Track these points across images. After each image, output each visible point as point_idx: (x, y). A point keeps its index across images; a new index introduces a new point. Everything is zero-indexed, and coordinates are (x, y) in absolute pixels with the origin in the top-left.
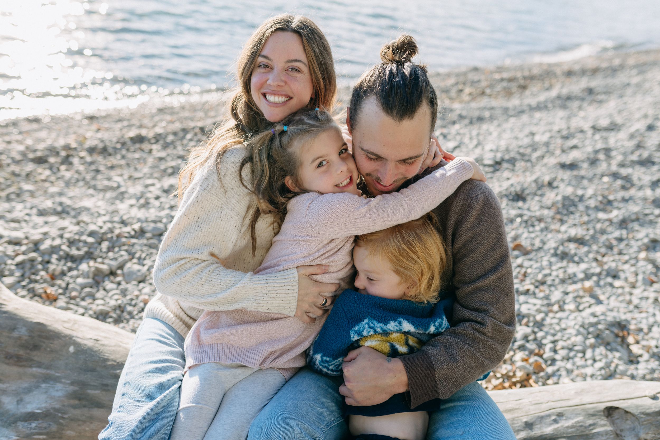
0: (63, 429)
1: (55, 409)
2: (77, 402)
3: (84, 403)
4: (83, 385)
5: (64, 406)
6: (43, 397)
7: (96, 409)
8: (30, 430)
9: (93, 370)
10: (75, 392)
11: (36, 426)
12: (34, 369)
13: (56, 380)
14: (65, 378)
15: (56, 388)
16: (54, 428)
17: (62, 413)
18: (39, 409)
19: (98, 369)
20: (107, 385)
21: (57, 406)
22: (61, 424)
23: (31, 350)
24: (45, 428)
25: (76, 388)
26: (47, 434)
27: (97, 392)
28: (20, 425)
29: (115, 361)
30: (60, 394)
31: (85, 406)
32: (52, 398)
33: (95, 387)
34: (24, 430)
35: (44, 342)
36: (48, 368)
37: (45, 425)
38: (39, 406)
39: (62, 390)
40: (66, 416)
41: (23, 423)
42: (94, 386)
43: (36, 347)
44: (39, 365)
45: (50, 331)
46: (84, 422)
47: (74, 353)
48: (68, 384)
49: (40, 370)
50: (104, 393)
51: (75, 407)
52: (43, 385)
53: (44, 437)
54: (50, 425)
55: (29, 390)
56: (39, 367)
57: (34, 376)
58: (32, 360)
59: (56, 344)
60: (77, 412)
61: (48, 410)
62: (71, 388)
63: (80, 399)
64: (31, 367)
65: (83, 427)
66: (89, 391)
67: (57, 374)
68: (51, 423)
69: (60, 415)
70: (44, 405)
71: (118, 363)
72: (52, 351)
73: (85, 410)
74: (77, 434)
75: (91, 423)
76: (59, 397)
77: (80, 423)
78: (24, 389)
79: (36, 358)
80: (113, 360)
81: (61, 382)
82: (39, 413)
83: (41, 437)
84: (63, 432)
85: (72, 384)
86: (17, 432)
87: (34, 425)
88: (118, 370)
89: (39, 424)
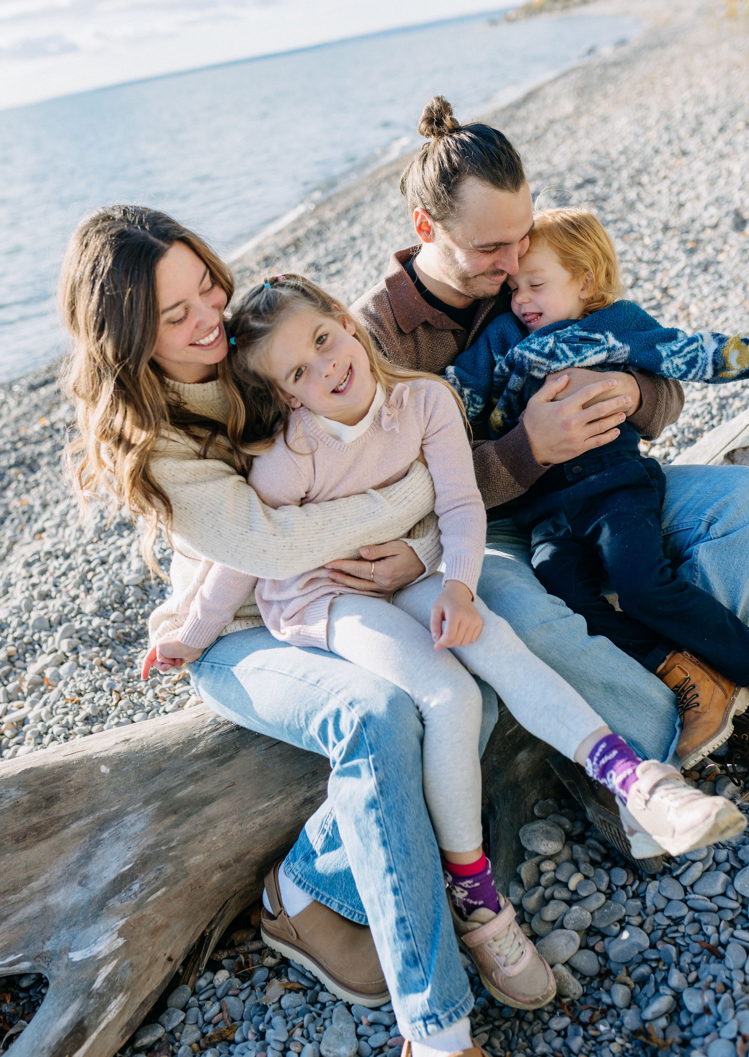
0: (183, 862)
1: (150, 847)
2: (174, 818)
3: (184, 811)
4: (164, 794)
5: (159, 834)
6: (119, 847)
7: (207, 808)
8: (136, 896)
9: (159, 772)
10: (160, 808)
11: (142, 885)
12: (73, 826)
13: (119, 815)
14: (128, 805)
15: (129, 824)
16: (169, 869)
17: (164, 844)
18: (125, 864)
19: (164, 766)
20: (196, 773)
21: (151, 841)
22: (176, 857)
23: (47, 807)
24: (156, 878)
25: (158, 804)
26: (164, 884)
27: (190, 788)
28: (114, 902)
29: (179, 744)
30: (140, 825)
31: (189, 815)
32: (134, 837)
33: (183, 785)
34: (126, 903)
35: (58, 787)
36: (91, 811)
37: (152, 875)
38: (122, 862)
39: (139, 819)
40: (173, 844)
41: (116, 897)
42: (178, 785)
43: (51, 800)
44: (77, 817)
45: (53, 769)
46: (205, 832)
47: (112, 771)
48: (141, 807)
49: (82, 822)
50: (200, 783)
51: (176, 825)
52: (105, 835)
53: (164, 890)
54: (159, 869)
55: (87, 857)
56: (79, 818)
57: (80, 835)
58: (61, 818)
59: (77, 778)
60: (186, 828)
61: (143, 855)
62: (150, 809)
63: (175, 812)
64: (65, 827)
65: (208, 840)
66: (179, 795)
67: (113, 809)
68: (160, 866)
69: (163, 848)
70: (129, 855)
71: (183, 743)
72: (79, 790)
73: (194, 819)
74: (206, 854)
75: (215, 827)
76: (143, 829)
77: (200, 837)
78: (78, 860)
79: (63, 813)
80: (173, 745)
81: (128, 813)
82: (130, 869)
83: (159, 893)
84: (185, 865)
85: (147, 802)
86: (117, 914)
87: (136, 887)
88: (192, 749)
89: (143, 880)
